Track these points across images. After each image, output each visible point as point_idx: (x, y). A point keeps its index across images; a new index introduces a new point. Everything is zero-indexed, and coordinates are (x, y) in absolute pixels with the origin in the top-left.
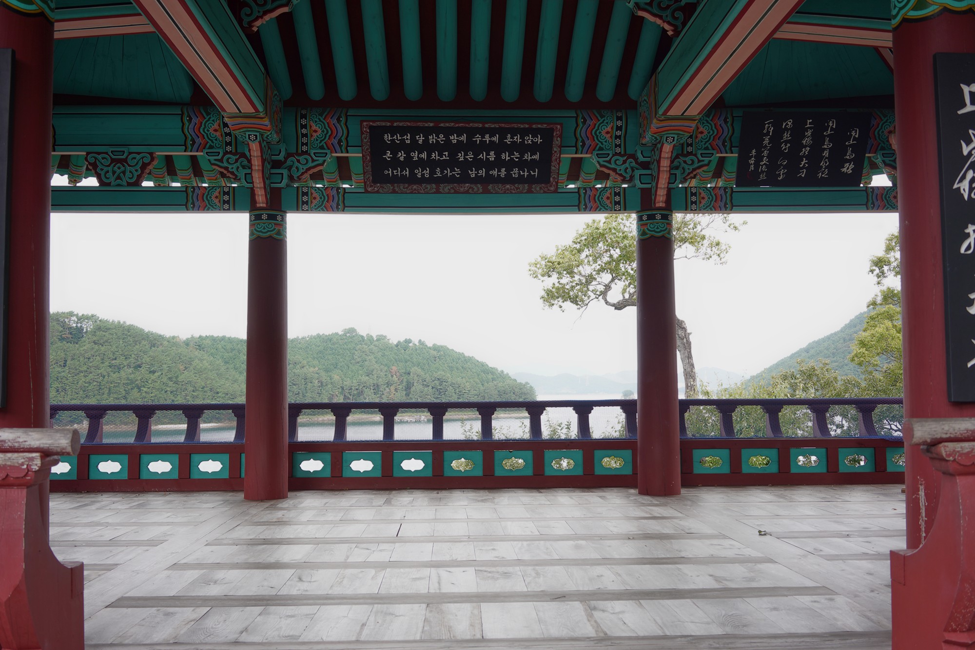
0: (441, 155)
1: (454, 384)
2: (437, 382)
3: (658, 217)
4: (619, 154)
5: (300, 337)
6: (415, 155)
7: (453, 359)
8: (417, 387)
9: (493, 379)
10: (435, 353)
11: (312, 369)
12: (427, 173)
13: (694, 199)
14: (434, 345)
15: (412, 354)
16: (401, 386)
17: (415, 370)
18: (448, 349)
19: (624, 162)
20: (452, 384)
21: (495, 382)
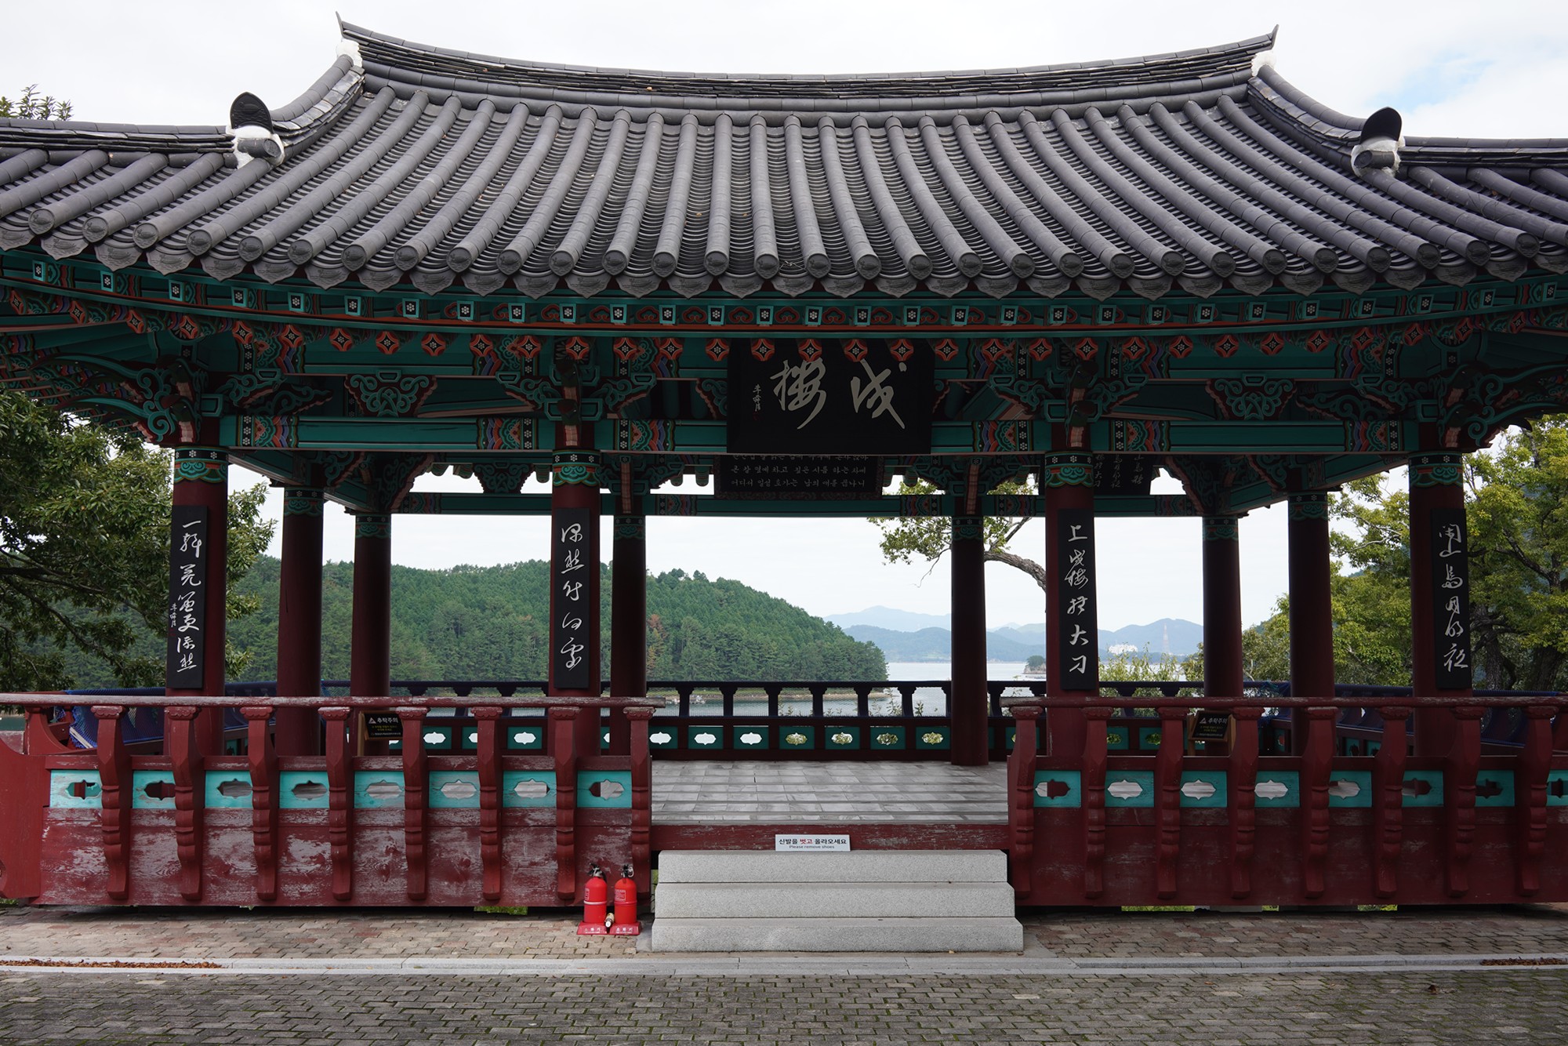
0: (781, 469)
1: (752, 644)
2: (724, 641)
3: (970, 522)
4: (937, 465)
5: (502, 566)
6: (759, 469)
7: (750, 604)
8: (692, 648)
9: (816, 637)
10: (721, 593)
11: (521, 618)
12: (768, 483)
13: (1002, 505)
14: (720, 580)
15: (684, 594)
16: (665, 647)
17: (686, 620)
18: (742, 586)
19: (941, 472)
20: (749, 644)
21: (818, 642)
